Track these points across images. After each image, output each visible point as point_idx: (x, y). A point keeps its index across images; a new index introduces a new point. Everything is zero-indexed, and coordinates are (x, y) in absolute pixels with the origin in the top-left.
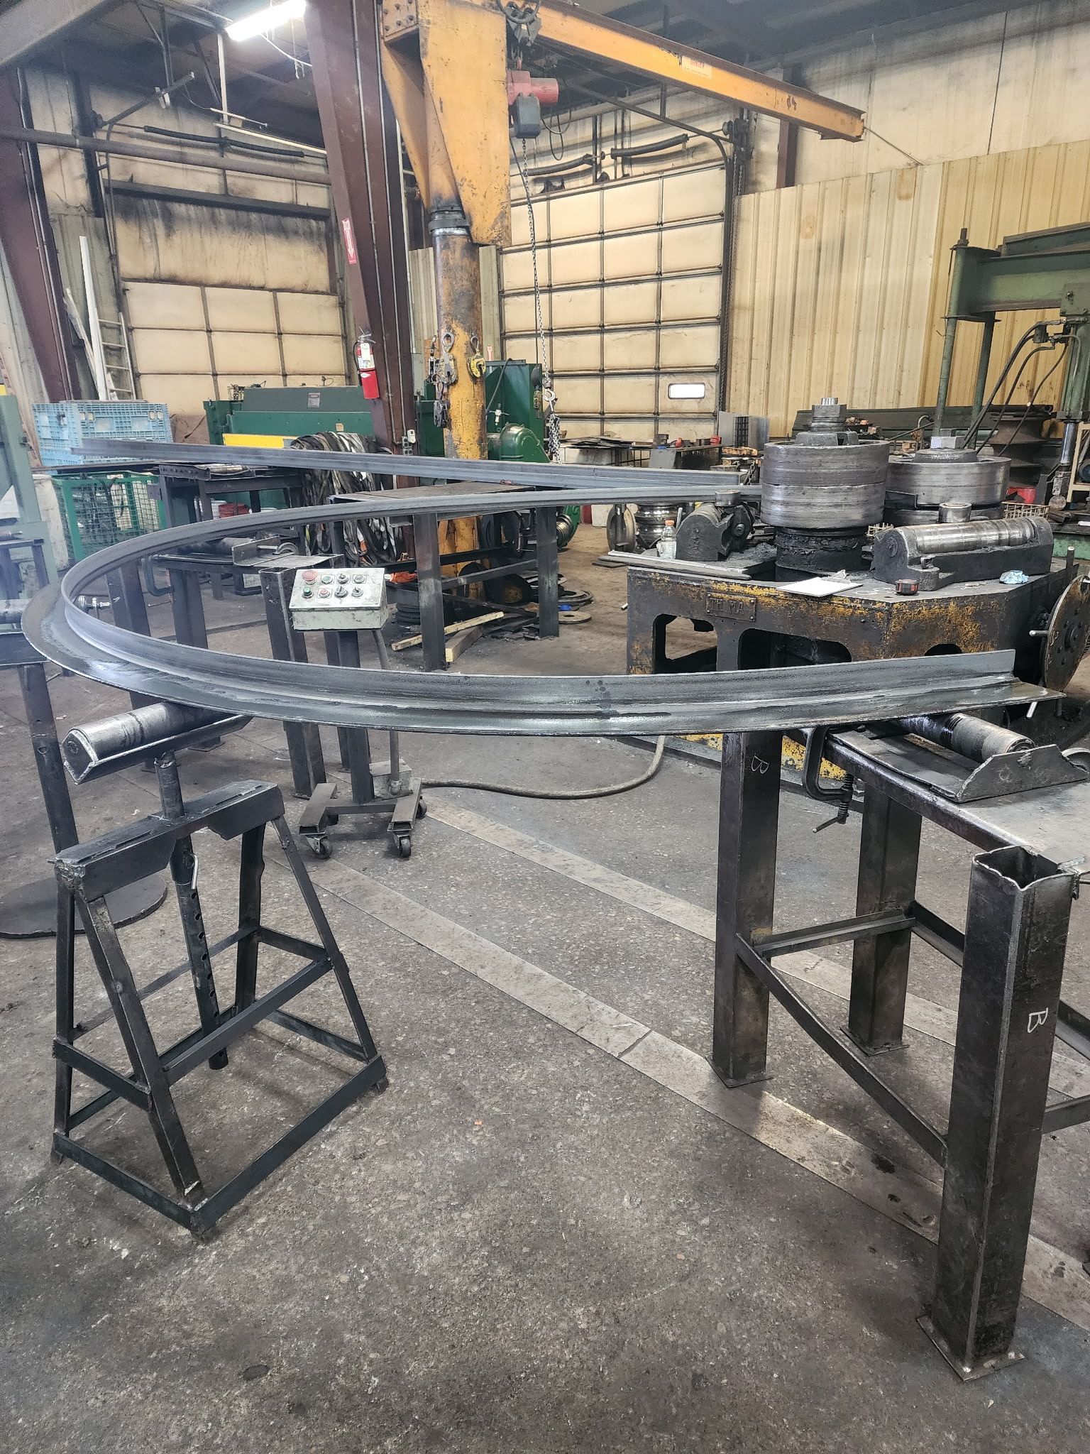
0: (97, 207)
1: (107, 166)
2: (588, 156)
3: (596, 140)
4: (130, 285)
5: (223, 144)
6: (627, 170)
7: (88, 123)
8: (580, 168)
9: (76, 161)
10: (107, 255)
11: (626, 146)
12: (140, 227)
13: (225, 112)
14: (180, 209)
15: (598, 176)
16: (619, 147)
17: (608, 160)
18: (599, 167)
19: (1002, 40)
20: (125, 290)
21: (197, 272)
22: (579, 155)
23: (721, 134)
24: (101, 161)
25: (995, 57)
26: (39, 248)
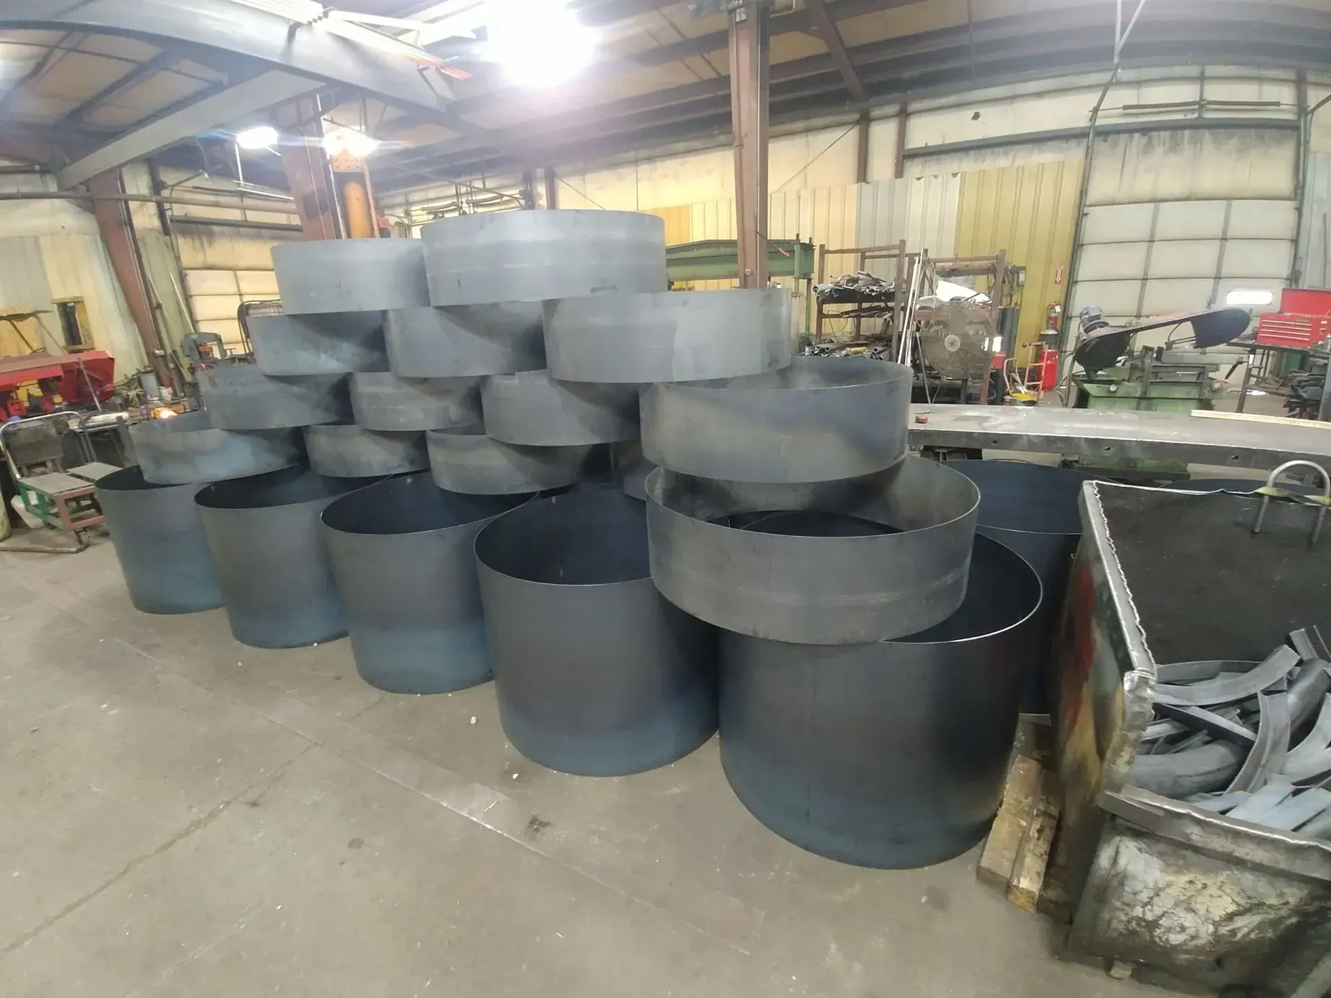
0: (166, 230)
1: (171, 209)
2: (454, 202)
3: (458, 195)
4: (188, 272)
5: (242, 195)
6: (476, 210)
7: (157, 186)
8: (451, 208)
9: (152, 207)
10: (173, 256)
11: (474, 198)
12: (193, 240)
13: (242, 182)
14: (216, 229)
15: (461, 212)
16: (470, 199)
17: (465, 205)
18: (461, 208)
19: (637, 162)
20: (186, 275)
21: (230, 262)
22: (449, 202)
23: (518, 196)
24: (167, 206)
25: (634, 168)
26: (131, 255)
